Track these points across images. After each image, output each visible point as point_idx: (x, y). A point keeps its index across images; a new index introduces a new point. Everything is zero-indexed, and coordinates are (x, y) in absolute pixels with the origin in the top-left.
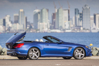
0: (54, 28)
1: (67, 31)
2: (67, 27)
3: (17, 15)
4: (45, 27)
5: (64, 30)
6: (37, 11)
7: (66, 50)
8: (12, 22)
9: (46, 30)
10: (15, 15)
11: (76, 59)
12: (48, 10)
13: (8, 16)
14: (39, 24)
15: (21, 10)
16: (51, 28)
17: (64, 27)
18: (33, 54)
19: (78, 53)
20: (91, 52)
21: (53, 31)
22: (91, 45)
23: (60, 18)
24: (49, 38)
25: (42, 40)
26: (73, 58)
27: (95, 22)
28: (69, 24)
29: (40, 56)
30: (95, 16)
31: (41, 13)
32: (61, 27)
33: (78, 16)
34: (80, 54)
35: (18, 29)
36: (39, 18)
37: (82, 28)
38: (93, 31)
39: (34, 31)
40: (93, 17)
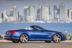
0: (39, 20)
1: (48, 22)
2: (48, 19)
3: (12, 10)
4: (32, 19)
5: (46, 21)
6: (26, 7)
7: (48, 36)
8: (8, 16)
9: (33, 21)
10: (10, 10)
11: (55, 42)
12: (34, 7)
13: (5, 11)
14: (28, 17)
15: (15, 7)
16: (36, 20)
17: (46, 19)
18: (24, 39)
19: (56, 38)
20: (66, 37)
21: (38, 22)
22: (66, 32)
23: (43, 13)
24: (35, 27)
25: (30, 29)
26: (52, 42)
27: (68, 15)
28: (50, 16)
29: (29, 40)
30: (68, 11)
31: (29, 9)
32: (44, 19)
33: (56, 11)
34: (58, 39)
35: (12, 20)
36: (28, 12)
37: (59, 20)
38: (67, 22)
39: (24, 22)
40: (67, 11)
